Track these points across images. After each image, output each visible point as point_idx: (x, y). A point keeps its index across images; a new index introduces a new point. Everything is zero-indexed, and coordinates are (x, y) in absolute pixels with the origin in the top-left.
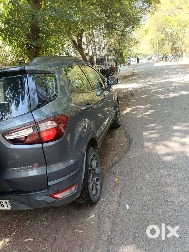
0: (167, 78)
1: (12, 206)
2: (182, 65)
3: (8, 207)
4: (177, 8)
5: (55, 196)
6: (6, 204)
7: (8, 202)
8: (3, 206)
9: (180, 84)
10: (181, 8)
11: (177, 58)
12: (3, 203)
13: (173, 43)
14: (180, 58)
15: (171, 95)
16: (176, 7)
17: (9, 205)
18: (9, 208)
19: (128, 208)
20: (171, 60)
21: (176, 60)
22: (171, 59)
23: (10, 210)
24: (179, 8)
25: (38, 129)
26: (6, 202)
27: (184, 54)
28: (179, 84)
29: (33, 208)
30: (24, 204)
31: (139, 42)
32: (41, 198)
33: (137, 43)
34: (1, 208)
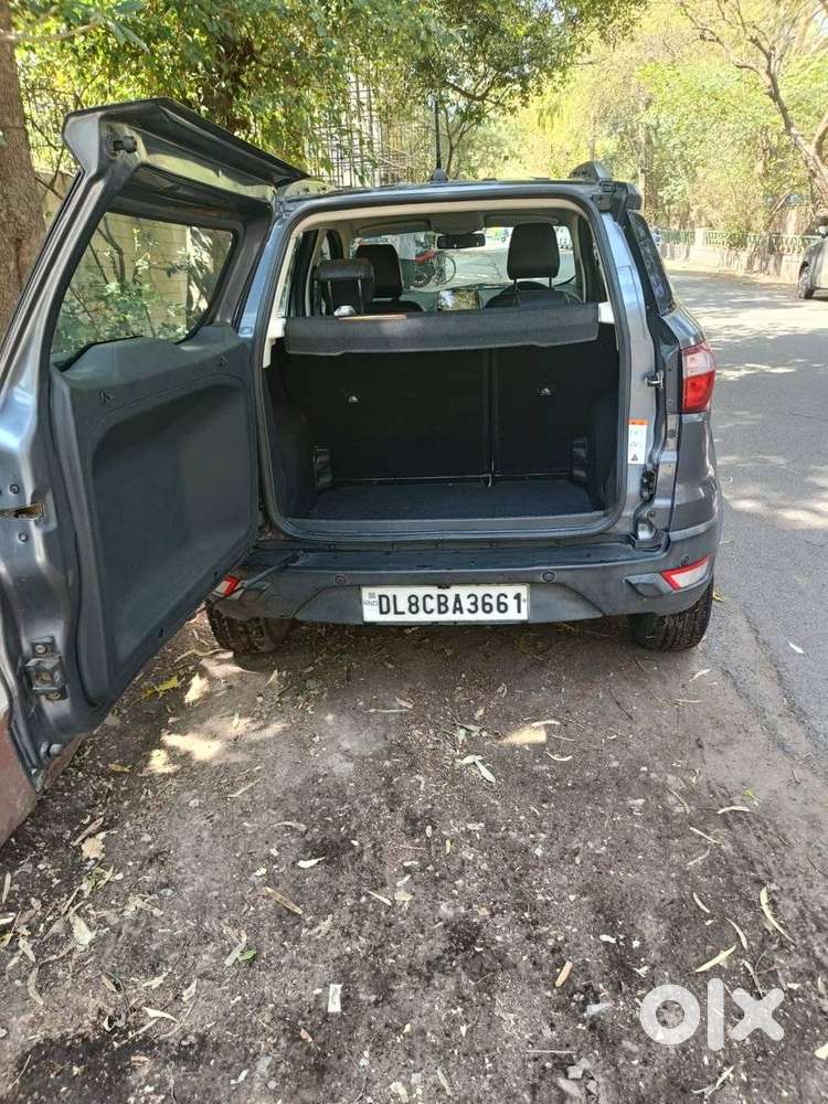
1: (534, 607)
3: (519, 611)
4: (702, 37)
5: (674, 577)
6: (516, 601)
7: (524, 596)
8: (502, 608)
9: (737, 341)
10: (718, 40)
12: (506, 597)
14: (680, 247)
16: (698, 32)
17: (524, 606)
18: (524, 616)
19: (800, 650)
23: (524, 622)
24: (708, 35)
26: (518, 597)
27: (700, 233)
29: (599, 615)
30: (580, 596)
31: (515, 155)
32: (645, 578)
33: (506, 158)
34: (495, 616)
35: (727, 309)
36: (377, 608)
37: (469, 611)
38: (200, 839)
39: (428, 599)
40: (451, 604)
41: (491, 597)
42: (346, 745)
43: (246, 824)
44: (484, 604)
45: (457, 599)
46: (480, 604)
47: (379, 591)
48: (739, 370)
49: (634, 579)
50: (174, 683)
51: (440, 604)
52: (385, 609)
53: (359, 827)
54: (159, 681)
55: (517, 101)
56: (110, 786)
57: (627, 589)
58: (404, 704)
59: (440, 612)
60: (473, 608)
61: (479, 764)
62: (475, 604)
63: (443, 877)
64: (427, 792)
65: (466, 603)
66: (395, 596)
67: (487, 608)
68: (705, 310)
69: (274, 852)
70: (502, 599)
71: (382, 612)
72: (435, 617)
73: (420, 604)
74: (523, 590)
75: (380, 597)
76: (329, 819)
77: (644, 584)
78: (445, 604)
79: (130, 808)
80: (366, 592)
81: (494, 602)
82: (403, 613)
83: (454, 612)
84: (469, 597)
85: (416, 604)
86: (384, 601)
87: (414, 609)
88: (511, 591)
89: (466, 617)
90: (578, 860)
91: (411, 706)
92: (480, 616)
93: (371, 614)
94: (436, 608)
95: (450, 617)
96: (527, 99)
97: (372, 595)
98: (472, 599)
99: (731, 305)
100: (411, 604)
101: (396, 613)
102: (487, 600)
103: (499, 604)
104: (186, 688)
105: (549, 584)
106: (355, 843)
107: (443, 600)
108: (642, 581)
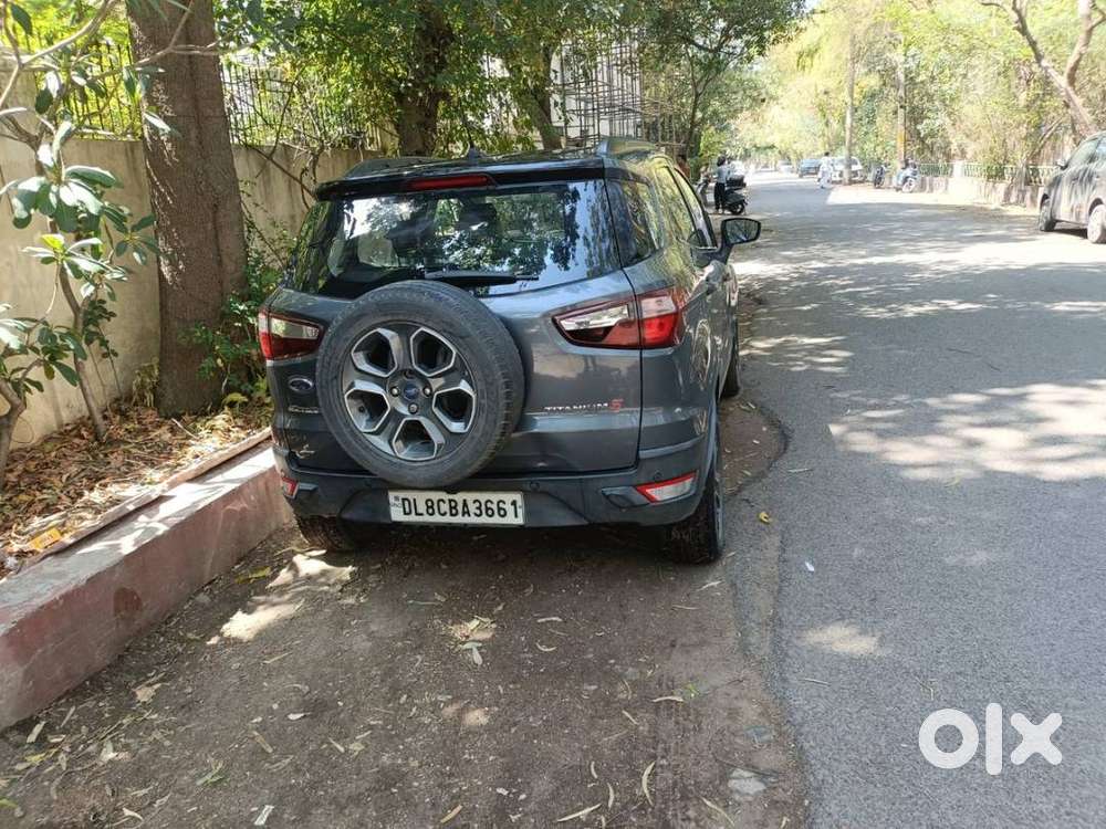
0: (890, 251)
1: (528, 514)
2: (945, 207)
3: (516, 516)
5: (649, 491)
6: (513, 507)
7: (519, 503)
8: (502, 513)
9: (941, 276)
11: (927, 178)
12: (504, 503)
13: (915, 116)
14: (939, 180)
15: (911, 311)
17: (520, 511)
18: (520, 521)
19: (811, 569)
20: (900, 183)
21: (922, 188)
22: (901, 179)
23: (521, 526)
25: (639, 309)
26: (514, 503)
27: (958, 165)
28: (937, 274)
29: (586, 522)
30: (566, 505)
31: (771, 98)
32: (617, 491)
33: (763, 100)
34: (496, 520)
35: (955, 244)
36: (402, 509)
37: (476, 514)
38: (225, 693)
39: (441, 503)
40: (460, 508)
41: (492, 502)
42: (373, 628)
43: (265, 684)
44: (487, 509)
45: (465, 504)
46: (483, 507)
47: (402, 495)
48: (921, 305)
49: (608, 491)
50: (267, 572)
51: (451, 508)
52: (407, 510)
53: (350, 692)
54: (256, 570)
55: (754, 50)
56: (180, 650)
57: (603, 499)
58: (439, 598)
59: (452, 515)
60: (478, 512)
61: (475, 649)
62: (479, 508)
63: (397, 735)
64: (419, 669)
65: (472, 508)
66: (415, 500)
67: (490, 512)
68: (928, 244)
69: (275, 706)
70: (501, 505)
71: (405, 513)
72: (448, 519)
73: (435, 507)
74: (518, 497)
75: (404, 500)
76: (331, 684)
77: (617, 496)
78: (455, 508)
79: (188, 667)
80: (392, 495)
81: (494, 507)
82: (421, 514)
83: (463, 515)
84: (475, 502)
85: (432, 507)
86: (406, 503)
87: (431, 511)
88: (508, 497)
89: (472, 520)
90: (513, 730)
91: (444, 600)
92: (484, 520)
93: (397, 515)
94: (448, 511)
95: (459, 519)
96: (763, 47)
97: (397, 498)
98: (477, 504)
99: (960, 240)
100: (428, 507)
101: (417, 514)
102: (489, 505)
103: (499, 509)
104: (275, 576)
105: (535, 491)
106: (340, 704)
107: (453, 504)
108: (614, 492)
